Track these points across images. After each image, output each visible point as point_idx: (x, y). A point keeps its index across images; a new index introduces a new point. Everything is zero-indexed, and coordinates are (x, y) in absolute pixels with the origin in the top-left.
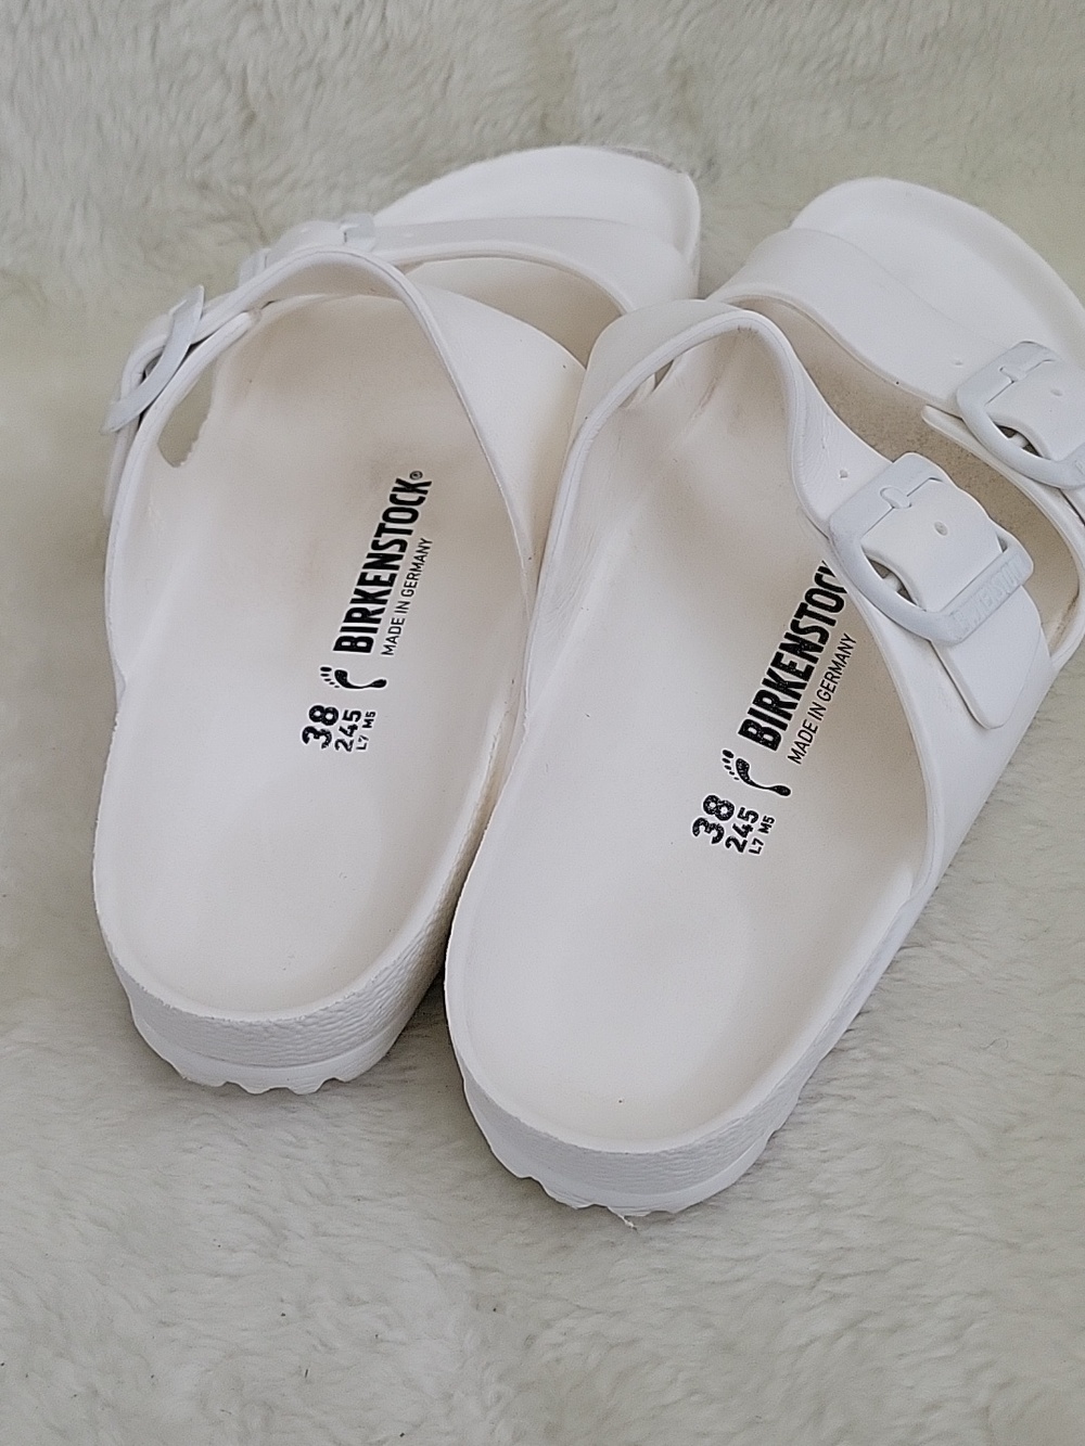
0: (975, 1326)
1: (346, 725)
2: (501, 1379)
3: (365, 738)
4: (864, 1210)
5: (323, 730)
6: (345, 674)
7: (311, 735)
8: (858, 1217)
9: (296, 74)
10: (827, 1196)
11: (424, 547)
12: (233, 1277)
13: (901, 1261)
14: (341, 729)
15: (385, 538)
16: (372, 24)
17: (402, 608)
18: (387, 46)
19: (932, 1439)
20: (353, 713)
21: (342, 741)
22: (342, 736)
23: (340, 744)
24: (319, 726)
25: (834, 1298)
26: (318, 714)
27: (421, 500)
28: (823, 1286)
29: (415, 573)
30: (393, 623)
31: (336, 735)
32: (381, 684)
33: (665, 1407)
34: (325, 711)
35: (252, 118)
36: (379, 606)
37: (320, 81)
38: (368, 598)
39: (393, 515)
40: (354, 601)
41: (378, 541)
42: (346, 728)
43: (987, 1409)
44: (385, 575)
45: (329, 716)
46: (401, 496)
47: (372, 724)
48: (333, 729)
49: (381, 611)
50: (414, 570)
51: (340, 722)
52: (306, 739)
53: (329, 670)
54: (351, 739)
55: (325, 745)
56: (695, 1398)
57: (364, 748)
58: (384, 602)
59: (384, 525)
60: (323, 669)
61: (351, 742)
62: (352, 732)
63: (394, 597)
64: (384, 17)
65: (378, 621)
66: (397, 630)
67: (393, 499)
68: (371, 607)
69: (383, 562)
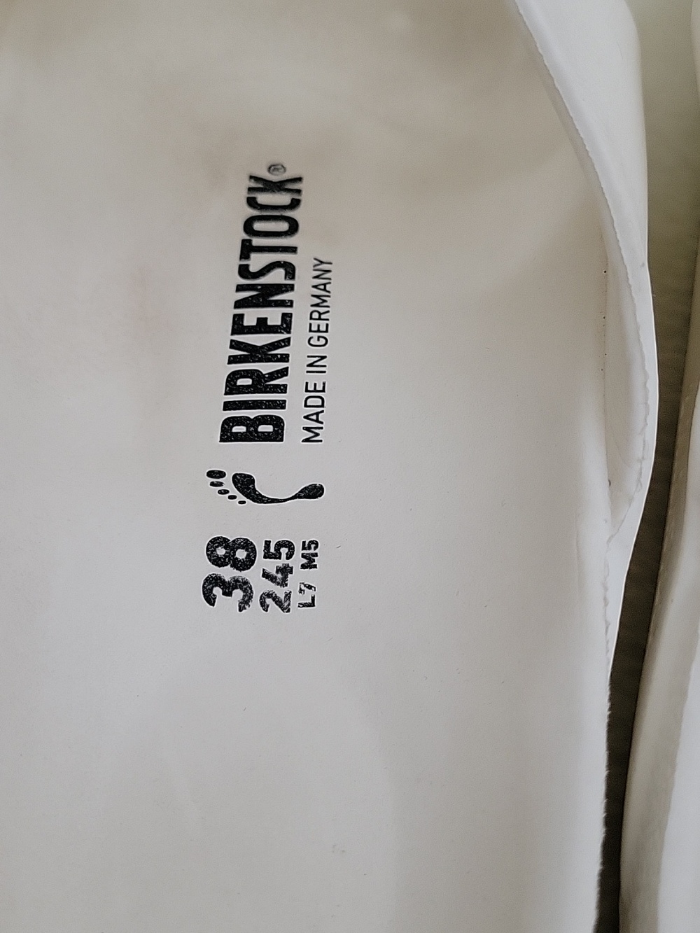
1: (272, 566)
3: (310, 587)
5: (236, 581)
6: (250, 480)
7: (217, 591)
11: (322, 271)
14: (266, 575)
15: (257, 261)
17: (315, 364)
20: (279, 545)
21: (269, 595)
22: (270, 586)
23: (269, 601)
24: (228, 573)
26: (221, 552)
27: (295, 204)
29: (322, 310)
30: (307, 390)
31: (260, 586)
32: (313, 492)
34: (231, 546)
36: (280, 366)
38: (256, 354)
39: (258, 226)
40: (233, 360)
41: (247, 266)
42: (273, 572)
44: (274, 316)
45: (241, 554)
46: (263, 198)
47: (317, 561)
48: (252, 575)
49: (283, 373)
50: (317, 305)
51: (261, 563)
52: (210, 599)
53: (222, 475)
54: (286, 589)
55: (243, 605)
57: (312, 604)
58: (285, 358)
59: (250, 241)
60: (210, 474)
61: (288, 596)
62: (285, 578)
63: (299, 350)
65: (283, 389)
66: (319, 402)
67: (252, 202)
68: (266, 368)
69: (265, 296)
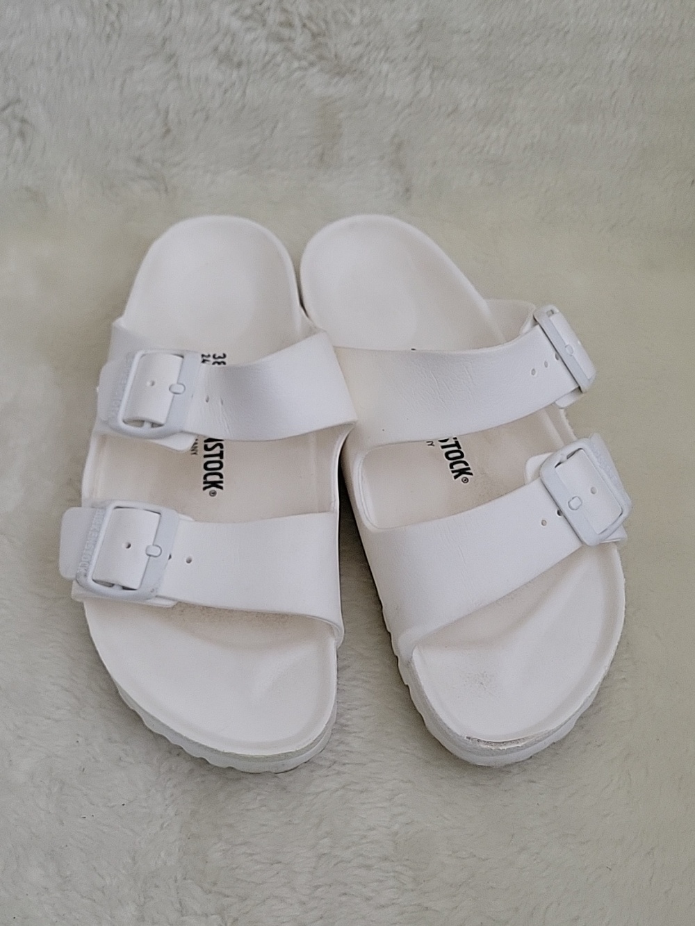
0: (401, 795)
2: (175, 786)
4: (362, 735)
8: (359, 737)
9: (195, 113)
10: (346, 726)
12: (57, 721)
13: (374, 761)
16: (238, 94)
18: (244, 107)
19: (367, 843)
25: (339, 773)
28: (336, 767)
33: (248, 810)
35: (168, 131)
37: (207, 118)
43: (397, 833)
56: (264, 808)
64: (244, 92)
